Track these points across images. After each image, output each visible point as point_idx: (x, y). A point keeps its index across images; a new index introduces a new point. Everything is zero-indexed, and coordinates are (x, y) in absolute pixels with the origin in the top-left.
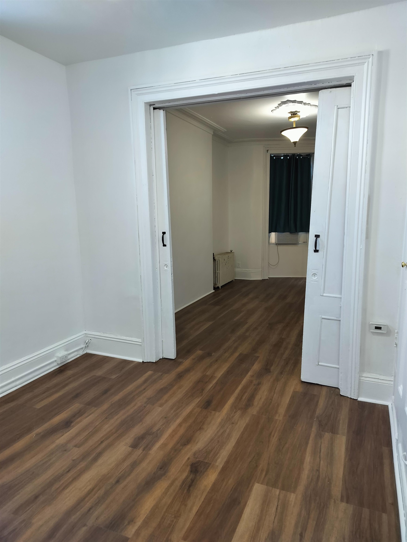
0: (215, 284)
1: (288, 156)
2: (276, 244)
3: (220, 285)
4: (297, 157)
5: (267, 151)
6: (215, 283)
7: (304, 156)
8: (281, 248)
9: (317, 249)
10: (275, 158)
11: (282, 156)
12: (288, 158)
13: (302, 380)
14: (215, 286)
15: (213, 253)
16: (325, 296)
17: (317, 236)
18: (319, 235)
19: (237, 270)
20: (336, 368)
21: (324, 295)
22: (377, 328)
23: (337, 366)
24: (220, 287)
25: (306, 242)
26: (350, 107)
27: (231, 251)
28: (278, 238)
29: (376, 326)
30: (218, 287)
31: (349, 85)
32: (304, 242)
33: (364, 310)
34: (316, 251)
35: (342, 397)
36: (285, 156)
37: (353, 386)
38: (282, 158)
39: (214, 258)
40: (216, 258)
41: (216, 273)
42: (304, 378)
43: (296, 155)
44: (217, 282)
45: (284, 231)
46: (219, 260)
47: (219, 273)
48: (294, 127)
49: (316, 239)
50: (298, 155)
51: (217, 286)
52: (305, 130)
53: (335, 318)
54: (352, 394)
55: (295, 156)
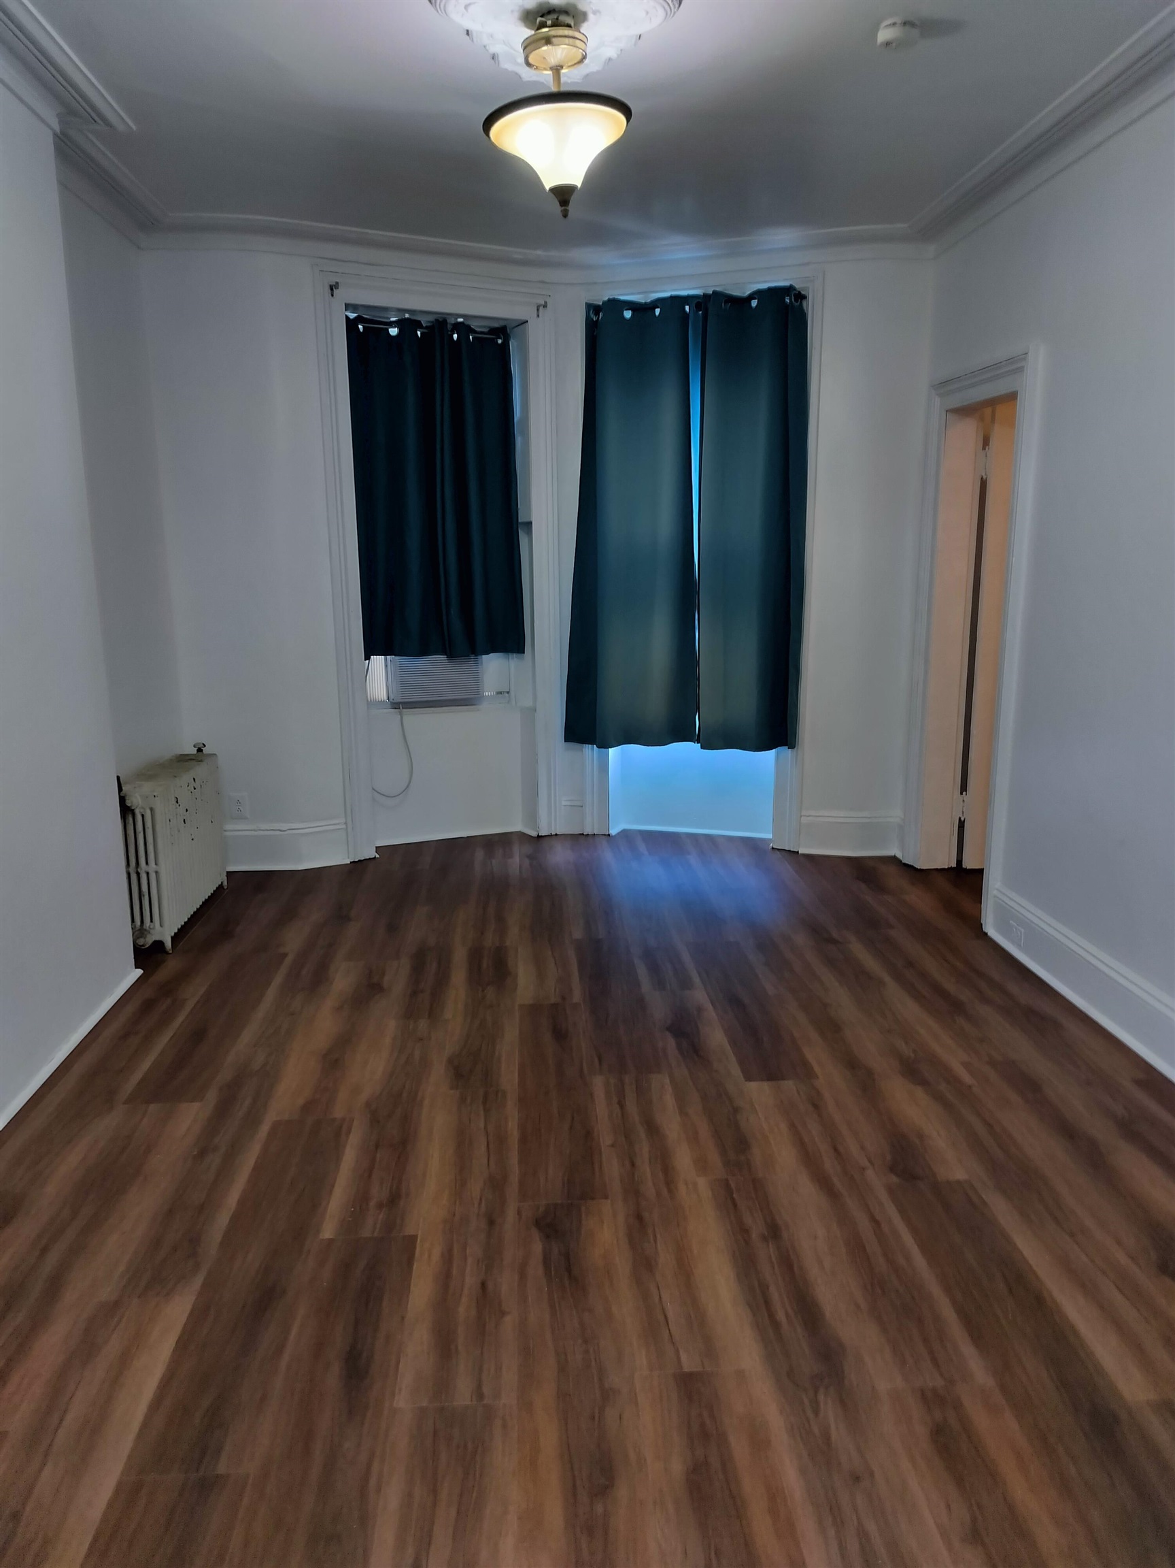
0: (139, 932)
1: (419, 326)
2: (395, 703)
3: (164, 930)
4: (455, 336)
5: (332, 288)
6: (138, 922)
7: (482, 333)
8: (416, 720)
10: (361, 330)
11: (391, 324)
12: (419, 334)
14: (141, 942)
15: (118, 778)
19: (235, 829)
24: (168, 944)
25: (508, 692)
27: (200, 750)
28: (399, 679)
30: (159, 945)
32: (501, 693)
36: (407, 324)
38: (394, 330)
39: (122, 800)
40: (135, 801)
41: (138, 874)
44: (151, 921)
45: (424, 651)
46: (151, 809)
47: (157, 872)
50: (457, 327)
51: (150, 940)
55: (448, 331)
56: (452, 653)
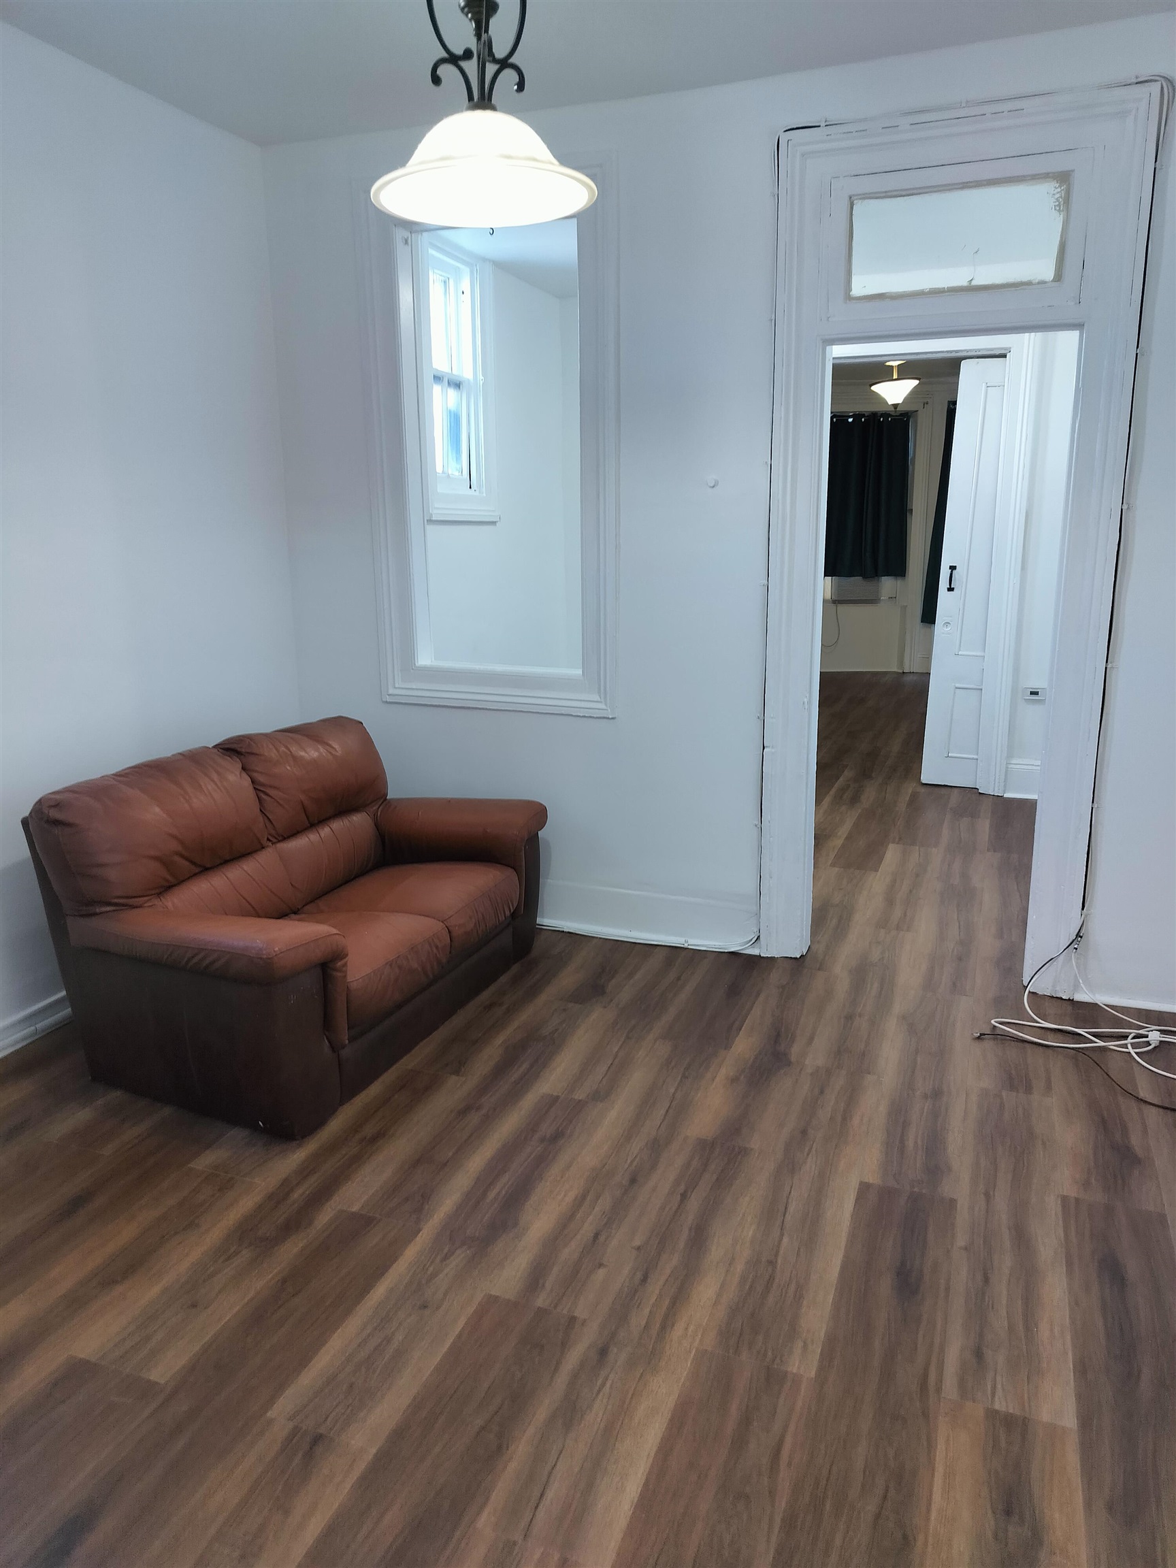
1: (863, 416)
4: (882, 419)
7: (896, 416)
9: (952, 587)
11: (850, 417)
12: (863, 420)
13: (923, 782)
16: (961, 655)
17: (953, 568)
18: (956, 567)
20: (973, 759)
21: (960, 653)
22: (1032, 693)
23: (975, 757)
26: (1004, 386)
28: (837, 589)
29: (1032, 690)
31: (1004, 356)
32: (891, 598)
33: (1016, 670)
34: (950, 589)
35: (984, 796)
36: (857, 416)
37: (997, 777)
38: (850, 420)
42: (925, 778)
43: (879, 415)
45: (850, 575)
48: (894, 378)
49: (952, 571)
50: (884, 415)
52: (916, 382)
53: (975, 687)
54: (996, 789)
55: (878, 417)
56: (865, 576)
